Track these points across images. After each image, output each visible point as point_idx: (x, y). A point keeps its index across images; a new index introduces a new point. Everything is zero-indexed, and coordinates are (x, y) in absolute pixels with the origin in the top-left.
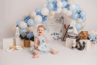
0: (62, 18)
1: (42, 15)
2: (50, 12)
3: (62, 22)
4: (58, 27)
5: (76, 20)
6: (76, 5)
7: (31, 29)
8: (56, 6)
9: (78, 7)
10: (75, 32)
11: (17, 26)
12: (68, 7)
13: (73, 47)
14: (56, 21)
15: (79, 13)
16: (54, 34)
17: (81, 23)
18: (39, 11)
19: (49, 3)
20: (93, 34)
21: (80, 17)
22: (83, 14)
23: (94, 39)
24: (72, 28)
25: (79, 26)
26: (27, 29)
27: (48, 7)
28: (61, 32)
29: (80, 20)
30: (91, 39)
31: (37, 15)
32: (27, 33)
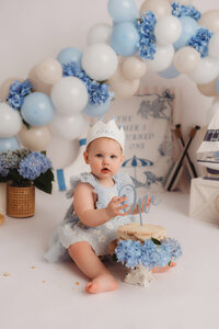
0: (168, 96)
1: (85, 78)
2: (121, 65)
3: (167, 112)
4: (151, 136)
7: (38, 136)
8: (149, 38)
14: (140, 111)
16: (134, 164)
18: (75, 59)
19: (116, 24)
26: (19, 137)
27: (114, 41)
28: (162, 154)
31: (66, 74)
32: (21, 155)
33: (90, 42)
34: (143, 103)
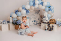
0: (39, 11)
1: (26, 9)
2: (31, 7)
3: (39, 13)
5: (48, 12)
6: (47, 2)
7: (20, 18)
8: (34, 4)
9: (48, 4)
10: (47, 19)
11: (11, 16)
12: (42, 3)
13: (45, 29)
15: (49, 8)
16: (34, 21)
17: (50, 14)
18: (24, 7)
19: (30, 1)
20: (58, 20)
21: (50, 10)
22: (52, 8)
23: (59, 24)
24: (45, 17)
25: (50, 16)
26: (17, 18)
28: (39, 20)
29: (50, 12)
30: (57, 24)
31: (23, 9)
32: (17, 21)
33: (26, 4)
34: (35, 12)
